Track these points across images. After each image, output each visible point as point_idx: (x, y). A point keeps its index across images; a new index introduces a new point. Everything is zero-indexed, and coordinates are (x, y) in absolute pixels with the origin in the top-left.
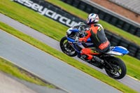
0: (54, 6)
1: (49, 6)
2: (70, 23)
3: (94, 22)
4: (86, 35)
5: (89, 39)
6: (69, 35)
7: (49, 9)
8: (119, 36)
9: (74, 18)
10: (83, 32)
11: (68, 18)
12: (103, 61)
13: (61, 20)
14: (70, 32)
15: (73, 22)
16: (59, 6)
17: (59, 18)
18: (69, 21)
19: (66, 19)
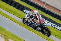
0: (50, 19)
1: (48, 19)
2: (57, 27)
7: (48, 20)
9: (58, 25)
11: (56, 25)
13: (53, 25)
15: (58, 27)
16: (52, 19)
17: (52, 24)
18: (56, 26)
19: (55, 25)
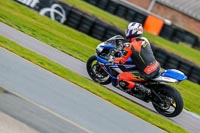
3: (136, 35)
4: (125, 54)
5: (130, 59)
6: (99, 54)
8: (93, 16)
10: (120, 48)
12: (149, 91)
14: (101, 50)
